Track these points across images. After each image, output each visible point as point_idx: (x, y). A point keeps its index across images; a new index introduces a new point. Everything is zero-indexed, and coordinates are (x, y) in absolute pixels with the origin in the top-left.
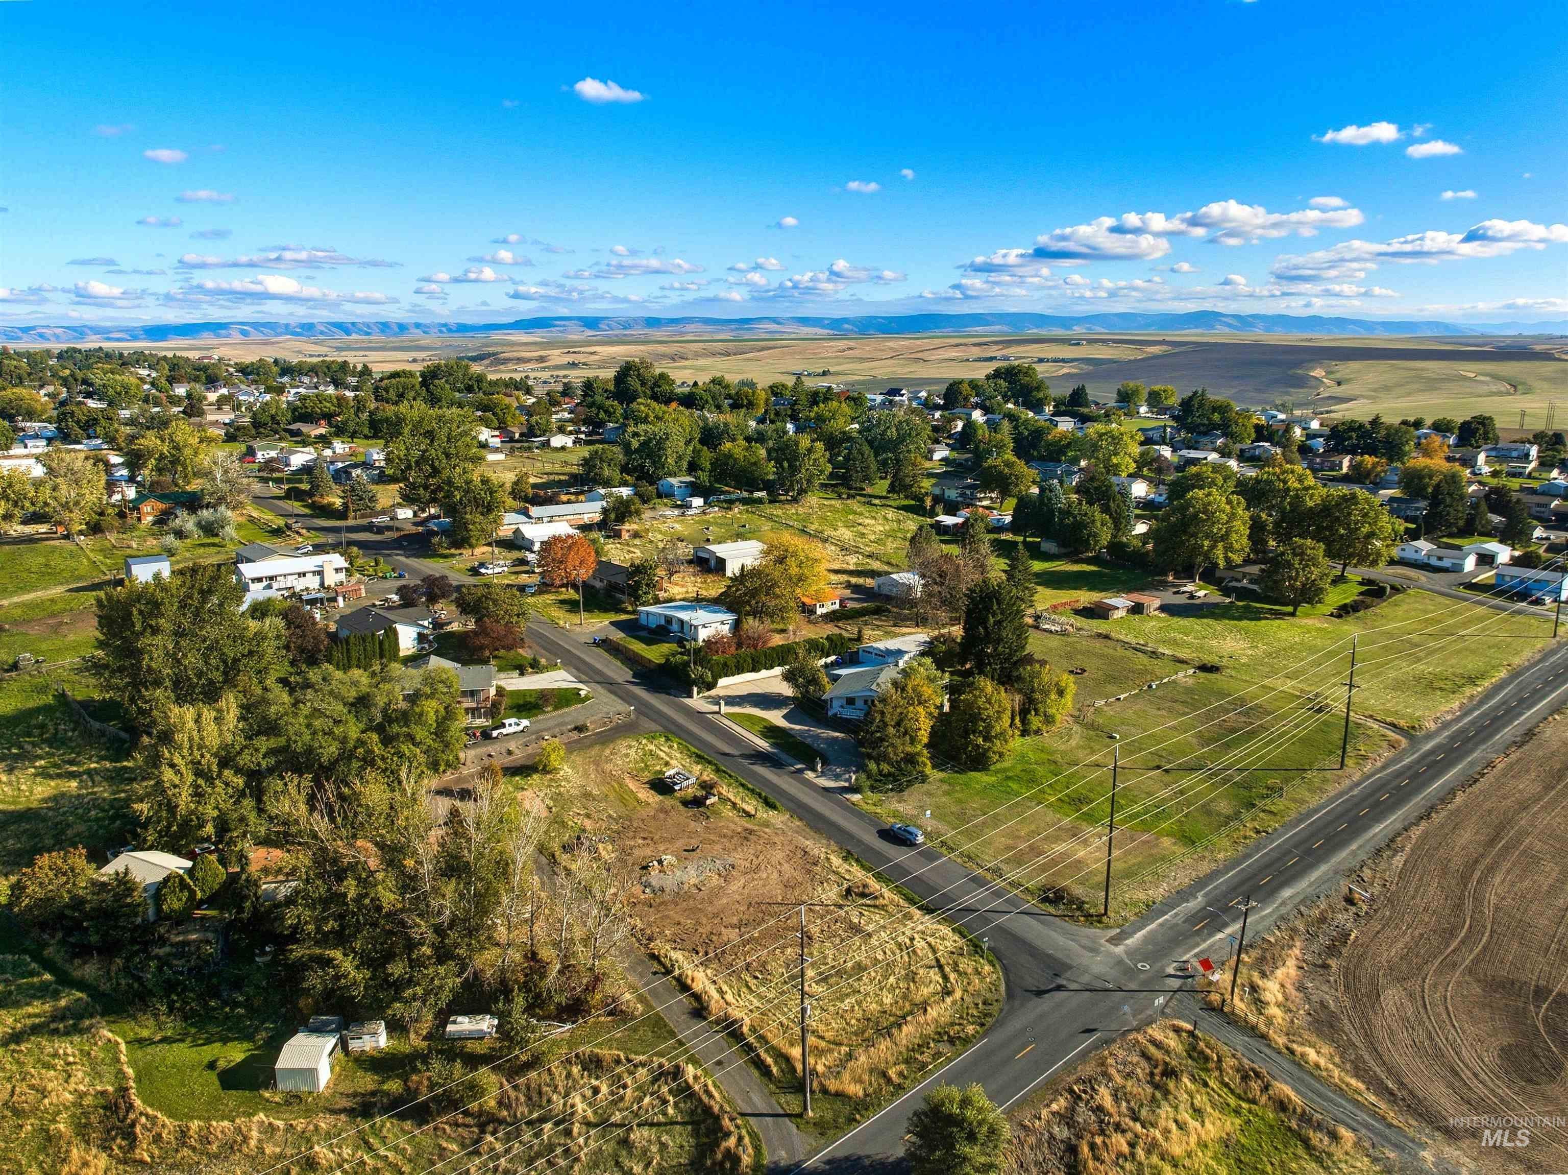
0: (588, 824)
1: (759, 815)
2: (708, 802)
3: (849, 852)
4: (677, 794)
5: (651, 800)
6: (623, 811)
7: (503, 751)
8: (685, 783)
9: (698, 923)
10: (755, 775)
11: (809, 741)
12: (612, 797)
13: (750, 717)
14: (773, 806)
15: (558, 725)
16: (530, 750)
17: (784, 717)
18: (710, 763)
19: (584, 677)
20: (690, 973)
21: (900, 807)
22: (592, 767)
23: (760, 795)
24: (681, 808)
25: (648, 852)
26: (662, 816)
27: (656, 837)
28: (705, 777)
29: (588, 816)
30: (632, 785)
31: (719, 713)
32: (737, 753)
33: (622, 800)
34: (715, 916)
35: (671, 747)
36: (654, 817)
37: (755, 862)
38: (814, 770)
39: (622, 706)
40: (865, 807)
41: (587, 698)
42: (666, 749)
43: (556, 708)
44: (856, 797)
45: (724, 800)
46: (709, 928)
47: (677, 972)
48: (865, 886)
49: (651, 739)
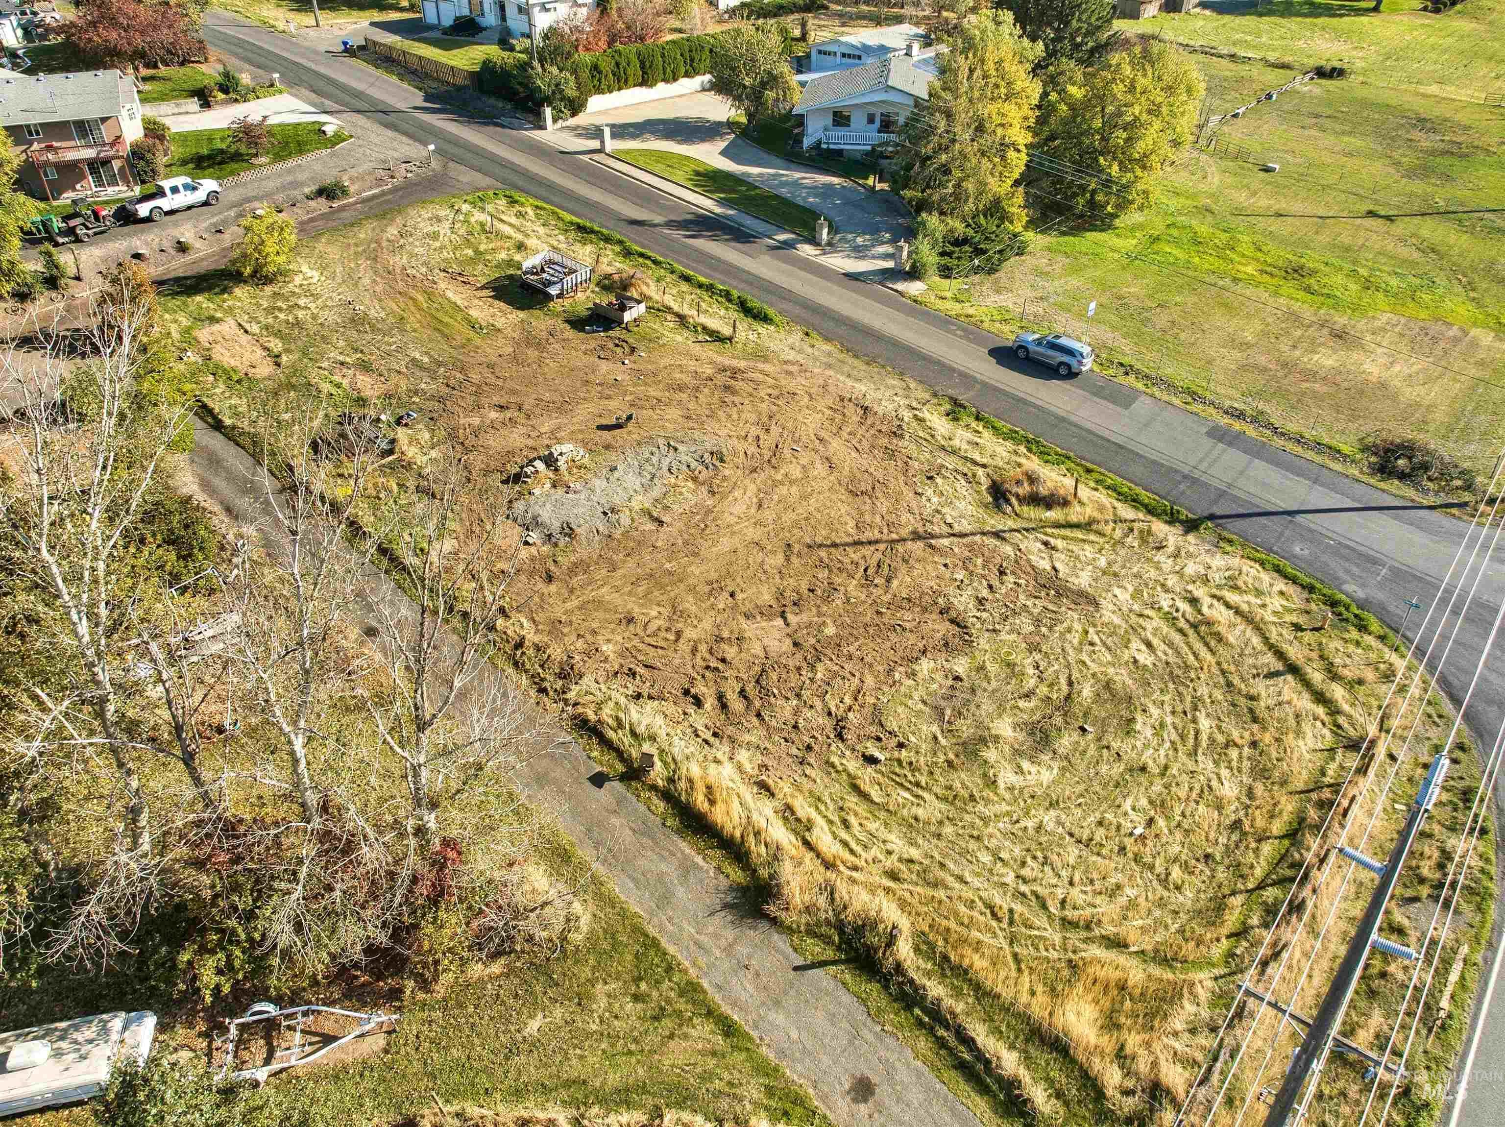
0: (369, 387)
1: (741, 335)
2: (627, 316)
3: (955, 402)
4: (557, 305)
5: (500, 323)
6: (443, 350)
7: (167, 245)
8: (569, 281)
9: (676, 611)
10: (705, 258)
11: (784, 192)
12: (413, 320)
13: (661, 156)
14: (762, 317)
15: (283, 188)
16: (227, 238)
17: (724, 153)
18: (607, 240)
19: (329, 104)
20: (695, 771)
21: (1007, 300)
22: (364, 263)
23: (727, 296)
24: (570, 333)
25: (516, 438)
26: (532, 354)
27: (529, 403)
28: (605, 268)
29: (365, 367)
30: (455, 294)
31: (601, 151)
32: (658, 219)
33: (439, 328)
34: (715, 587)
35: (520, 215)
36: (515, 358)
37: (768, 441)
38: (813, 241)
39: (407, 148)
40: (941, 305)
41: (339, 138)
42: (513, 220)
43: (279, 157)
44: (914, 288)
45: (659, 310)
46: (707, 624)
47: (658, 773)
48: (1032, 479)
49: (480, 202)
